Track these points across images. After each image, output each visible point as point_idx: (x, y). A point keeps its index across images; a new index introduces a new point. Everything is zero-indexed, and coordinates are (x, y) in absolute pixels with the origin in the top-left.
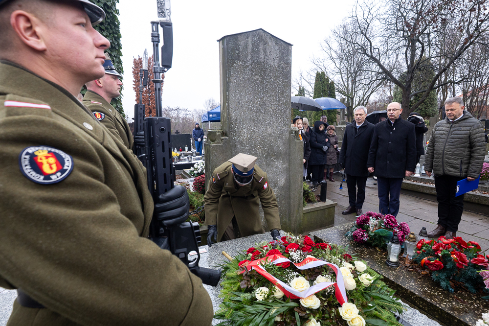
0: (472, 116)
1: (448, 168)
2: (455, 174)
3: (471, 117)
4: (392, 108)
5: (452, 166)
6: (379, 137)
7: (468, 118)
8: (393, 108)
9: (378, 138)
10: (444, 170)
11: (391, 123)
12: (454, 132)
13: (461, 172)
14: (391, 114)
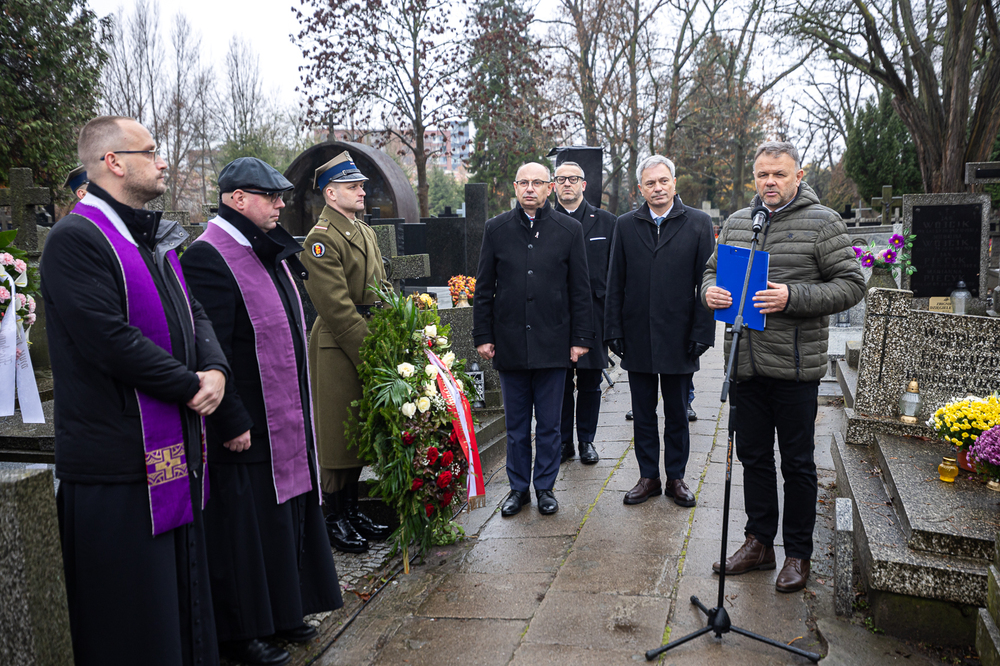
0: (816, 198)
1: (765, 356)
2: (783, 371)
3: (815, 203)
4: (530, 177)
5: (775, 347)
6: (499, 256)
7: (810, 204)
8: (534, 177)
9: (496, 260)
10: (753, 361)
11: (527, 221)
12: (776, 245)
13: (797, 366)
14: (530, 192)
